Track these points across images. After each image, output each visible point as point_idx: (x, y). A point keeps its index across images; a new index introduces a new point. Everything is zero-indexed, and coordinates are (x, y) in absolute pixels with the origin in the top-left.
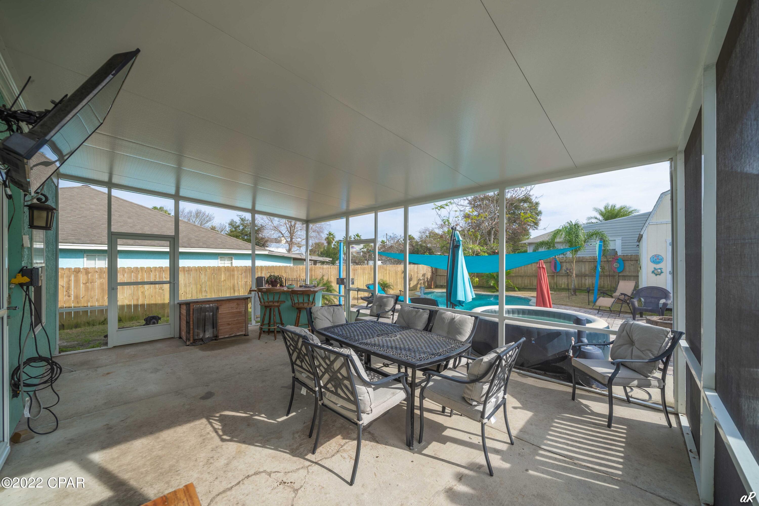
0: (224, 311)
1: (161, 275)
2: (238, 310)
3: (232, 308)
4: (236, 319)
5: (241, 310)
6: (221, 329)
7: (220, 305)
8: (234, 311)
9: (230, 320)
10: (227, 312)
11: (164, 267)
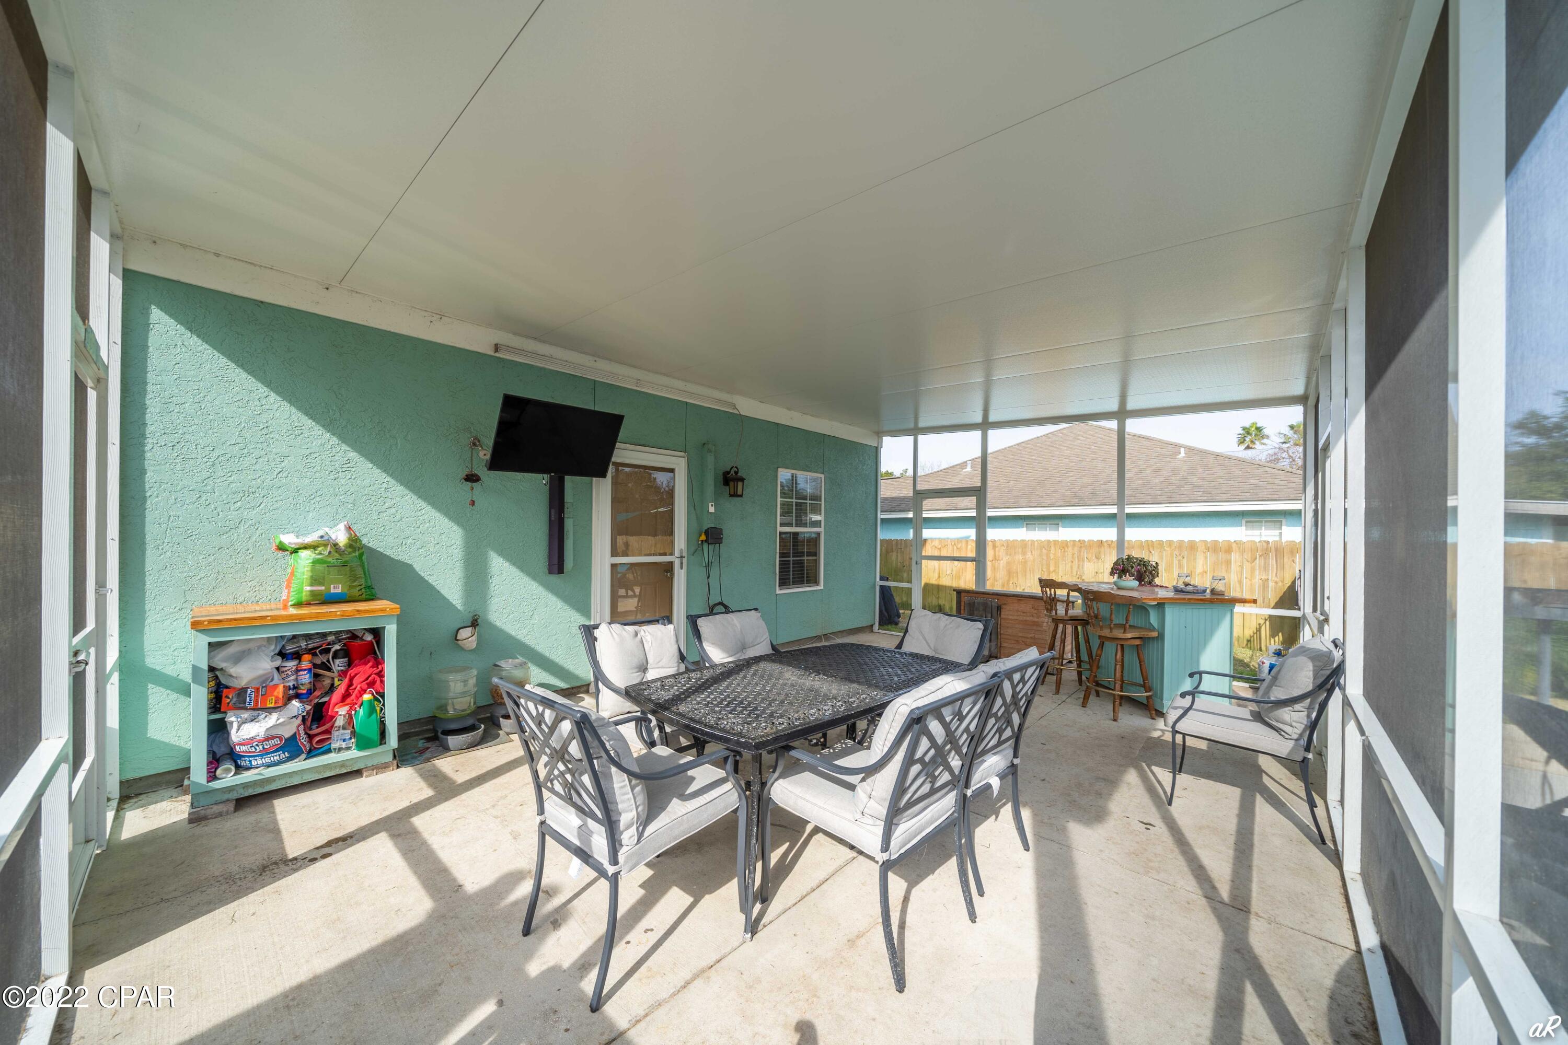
0: (1011, 615)
1: (1082, 554)
2: (1035, 619)
3: (1024, 613)
4: (1032, 635)
5: (1040, 620)
6: (1005, 647)
7: (1005, 604)
8: (1028, 619)
9: (1020, 634)
10: (1015, 617)
11: (1086, 540)
